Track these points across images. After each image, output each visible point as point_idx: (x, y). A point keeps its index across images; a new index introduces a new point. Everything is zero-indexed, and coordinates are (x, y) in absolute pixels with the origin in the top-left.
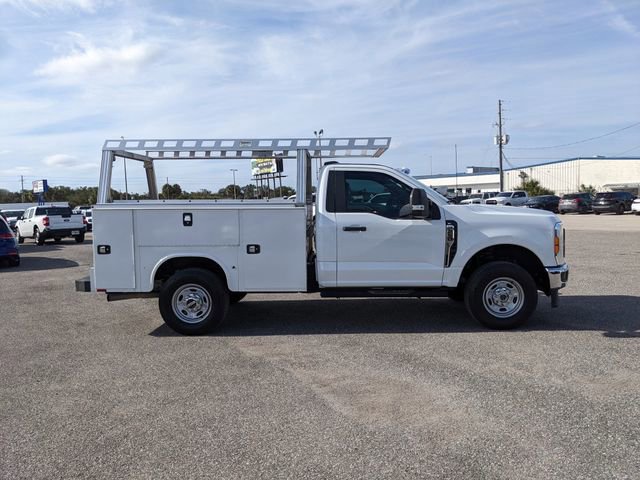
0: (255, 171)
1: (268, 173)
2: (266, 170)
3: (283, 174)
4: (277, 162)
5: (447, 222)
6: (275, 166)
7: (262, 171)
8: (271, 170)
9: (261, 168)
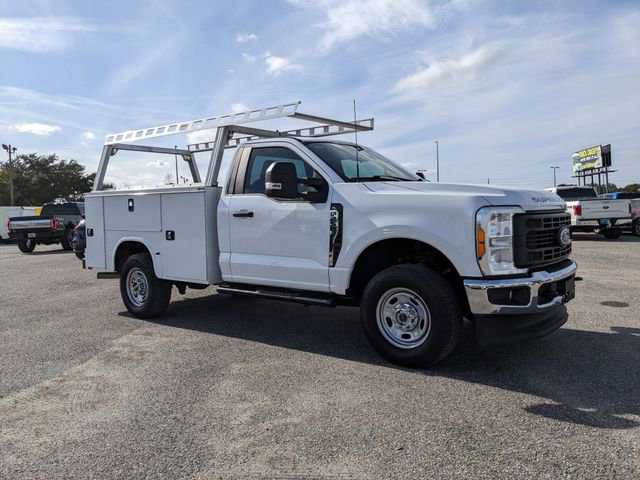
0: (576, 167)
1: (592, 169)
2: (589, 165)
3: (610, 168)
4: (603, 155)
5: (332, 205)
6: (600, 161)
7: (585, 167)
8: (595, 165)
9: (583, 163)
